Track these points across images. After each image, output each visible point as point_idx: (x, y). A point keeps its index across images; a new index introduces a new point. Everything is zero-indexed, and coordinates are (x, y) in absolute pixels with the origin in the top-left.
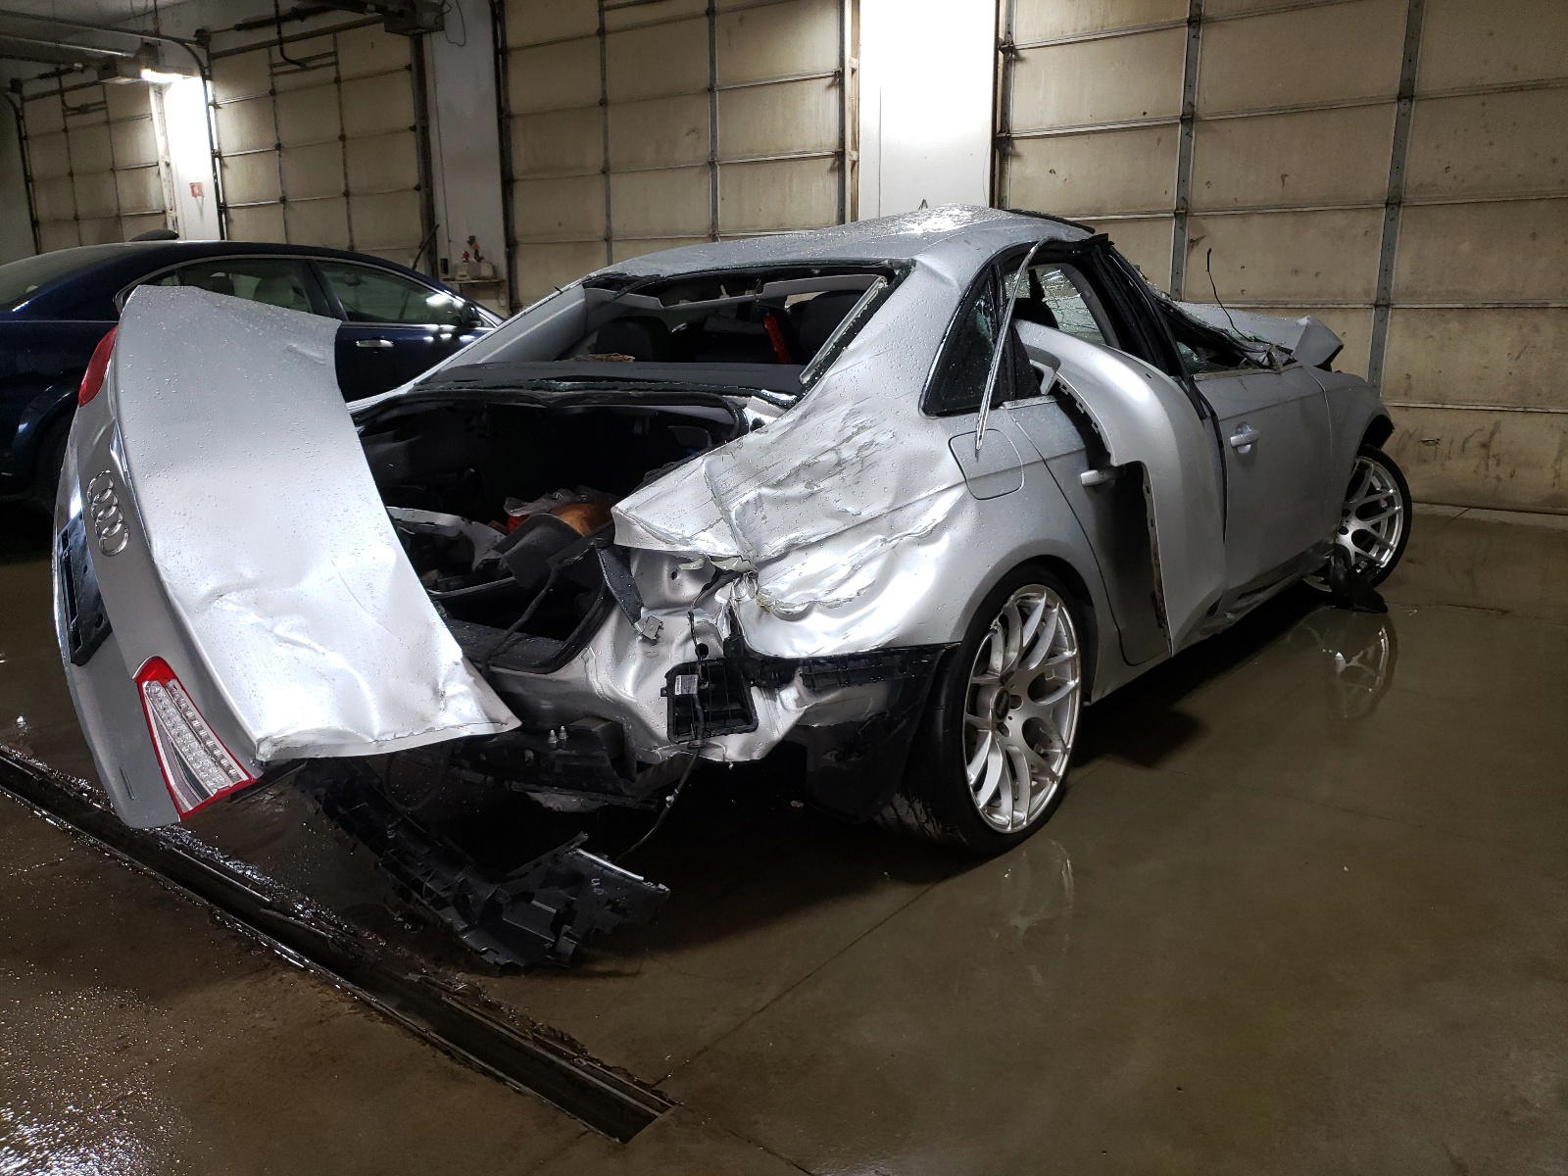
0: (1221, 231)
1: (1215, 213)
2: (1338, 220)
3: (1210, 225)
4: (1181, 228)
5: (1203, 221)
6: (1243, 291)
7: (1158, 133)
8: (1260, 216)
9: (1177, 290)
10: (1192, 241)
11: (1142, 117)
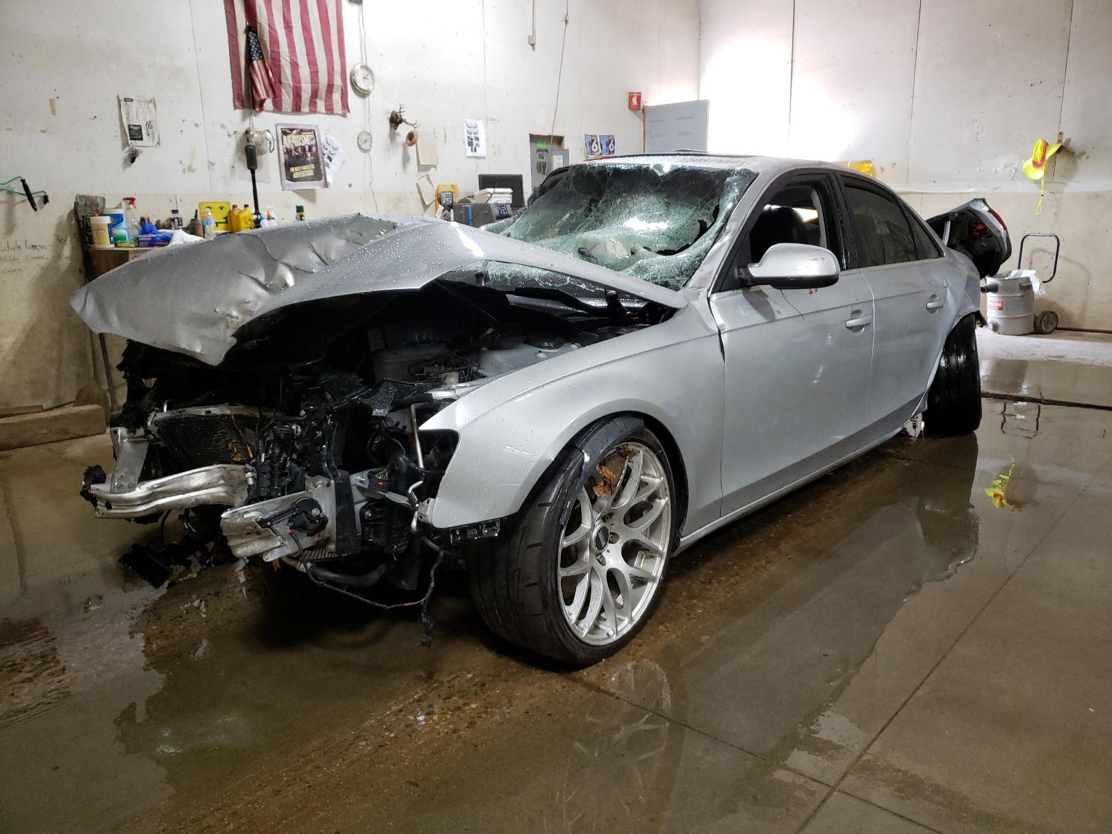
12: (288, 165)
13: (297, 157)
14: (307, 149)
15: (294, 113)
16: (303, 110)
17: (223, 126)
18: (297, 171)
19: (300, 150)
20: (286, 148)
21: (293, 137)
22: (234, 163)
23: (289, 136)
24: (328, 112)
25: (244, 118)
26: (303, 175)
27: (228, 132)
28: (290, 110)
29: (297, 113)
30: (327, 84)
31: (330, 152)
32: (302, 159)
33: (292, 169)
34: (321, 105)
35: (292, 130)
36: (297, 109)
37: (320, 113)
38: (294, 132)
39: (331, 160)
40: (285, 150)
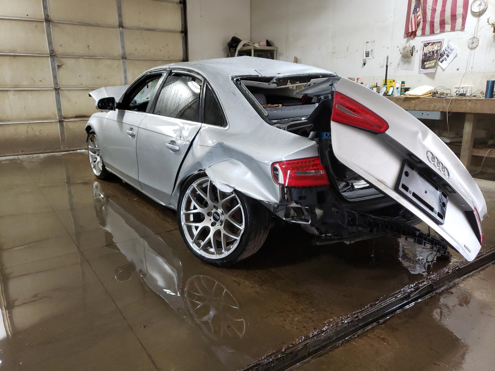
0: (69, 62)
1: (65, 56)
2: (108, 62)
3: (64, 60)
4: (53, 61)
5: (61, 59)
6: (81, 84)
7: (35, 24)
8: (83, 59)
9: (56, 83)
10: (58, 66)
11: (27, 17)
12: (423, 61)
13: (429, 57)
14: (435, 52)
15: (431, 35)
16: (435, 32)
17: (398, 47)
18: (427, 64)
19: (431, 53)
20: (425, 53)
21: (430, 47)
22: (399, 62)
23: (427, 47)
24: (452, 30)
25: (408, 41)
26: (430, 65)
27: (399, 49)
28: (429, 34)
29: (433, 34)
30: (450, 15)
31: (449, 52)
32: (432, 58)
33: (425, 63)
34: (448, 27)
35: (429, 44)
36: (432, 32)
37: (447, 32)
38: (430, 44)
39: (448, 57)
40: (424, 54)
